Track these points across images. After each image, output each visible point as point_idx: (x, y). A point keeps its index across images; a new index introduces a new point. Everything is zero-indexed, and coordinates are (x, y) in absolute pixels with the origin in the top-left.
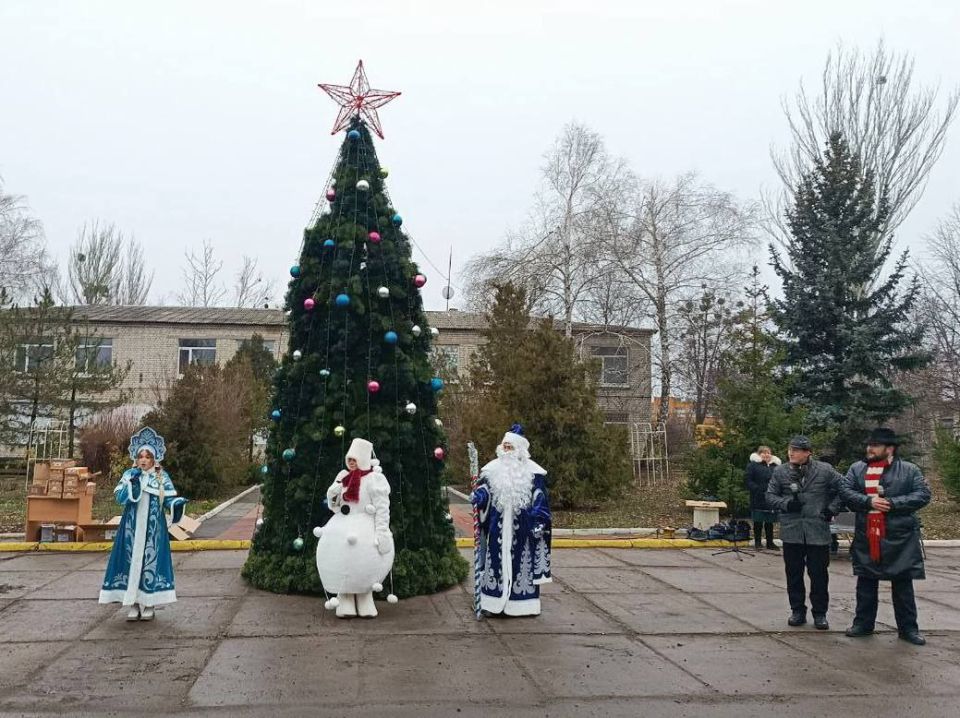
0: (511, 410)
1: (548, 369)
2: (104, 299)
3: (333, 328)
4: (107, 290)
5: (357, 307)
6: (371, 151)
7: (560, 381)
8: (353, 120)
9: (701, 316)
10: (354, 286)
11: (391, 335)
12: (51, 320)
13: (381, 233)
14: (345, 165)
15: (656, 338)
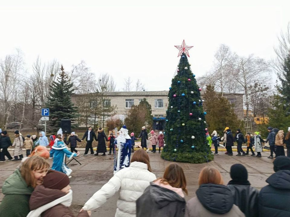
0: (214, 117)
1: (223, 107)
2: (105, 90)
3: (181, 101)
4: (106, 88)
5: (187, 96)
6: (187, 60)
7: (227, 109)
8: (182, 53)
9: (254, 89)
10: (186, 91)
11: (195, 102)
12: (98, 96)
13: (191, 79)
14: (181, 64)
15: (244, 96)
